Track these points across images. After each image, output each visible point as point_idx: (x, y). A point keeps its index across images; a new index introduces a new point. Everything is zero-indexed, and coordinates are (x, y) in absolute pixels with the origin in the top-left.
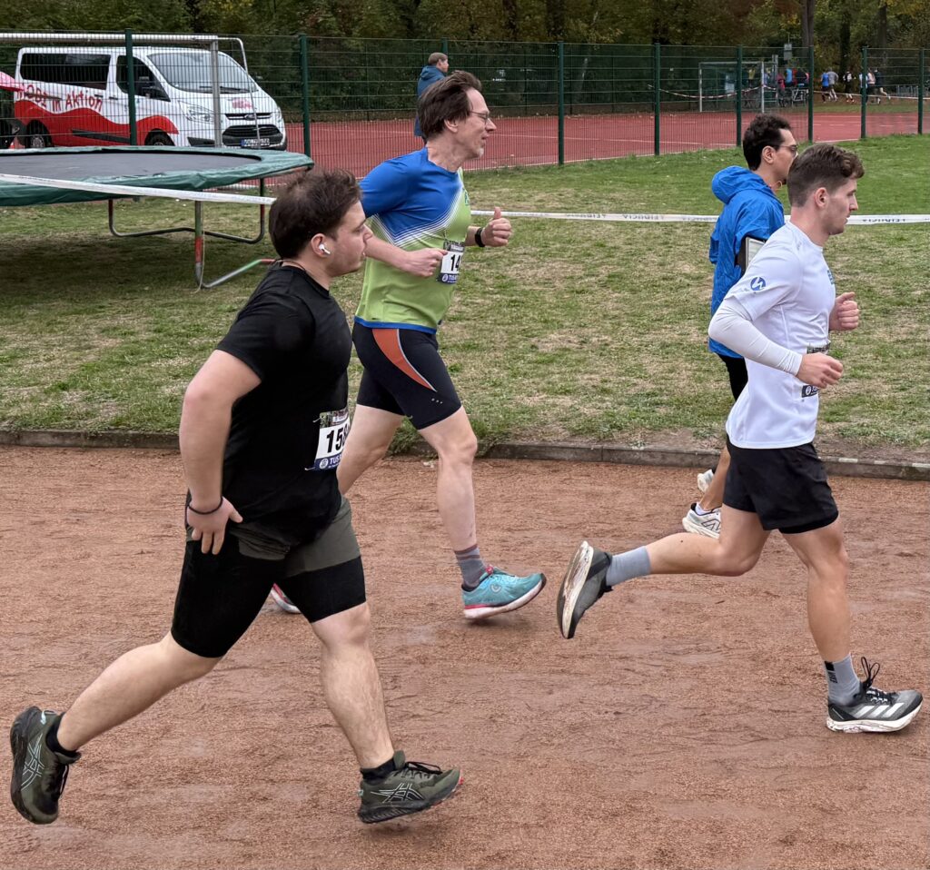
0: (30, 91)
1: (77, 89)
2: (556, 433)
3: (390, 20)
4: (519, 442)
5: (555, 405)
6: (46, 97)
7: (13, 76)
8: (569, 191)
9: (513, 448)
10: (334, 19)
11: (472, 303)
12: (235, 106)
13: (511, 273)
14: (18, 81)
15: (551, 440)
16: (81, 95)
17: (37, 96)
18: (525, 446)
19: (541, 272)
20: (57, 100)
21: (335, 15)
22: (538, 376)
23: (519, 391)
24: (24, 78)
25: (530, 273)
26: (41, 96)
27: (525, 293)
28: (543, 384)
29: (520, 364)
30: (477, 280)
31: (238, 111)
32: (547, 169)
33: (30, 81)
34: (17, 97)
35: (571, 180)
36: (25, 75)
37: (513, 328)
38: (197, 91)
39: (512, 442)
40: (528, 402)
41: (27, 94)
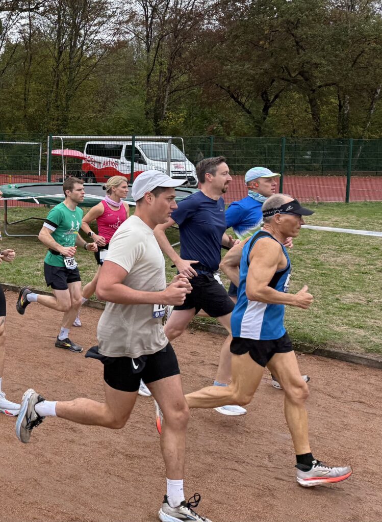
0: (89, 159)
1: (108, 159)
2: (356, 349)
3: (250, 128)
4: (333, 350)
5: (354, 333)
6: (95, 162)
7: (83, 152)
8: (353, 218)
9: (329, 352)
10: (222, 127)
11: (299, 271)
12: (176, 167)
13: (321, 258)
14: (85, 155)
15: (353, 352)
16: (109, 162)
17: (91, 161)
18: (336, 353)
19: (339, 260)
20: (100, 163)
21: (222, 126)
22: (341, 315)
23: (331, 322)
24: (87, 154)
25: (333, 259)
26: (93, 161)
27: (331, 270)
28: (345, 321)
29: (330, 307)
30: (301, 260)
31: (177, 170)
32: (338, 205)
33: (89, 155)
34: (84, 162)
35: (353, 211)
36: (87, 153)
37: (324, 288)
38: (159, 161)
39: (328, 348)
40: (337, 329)
41: (88, 161)
